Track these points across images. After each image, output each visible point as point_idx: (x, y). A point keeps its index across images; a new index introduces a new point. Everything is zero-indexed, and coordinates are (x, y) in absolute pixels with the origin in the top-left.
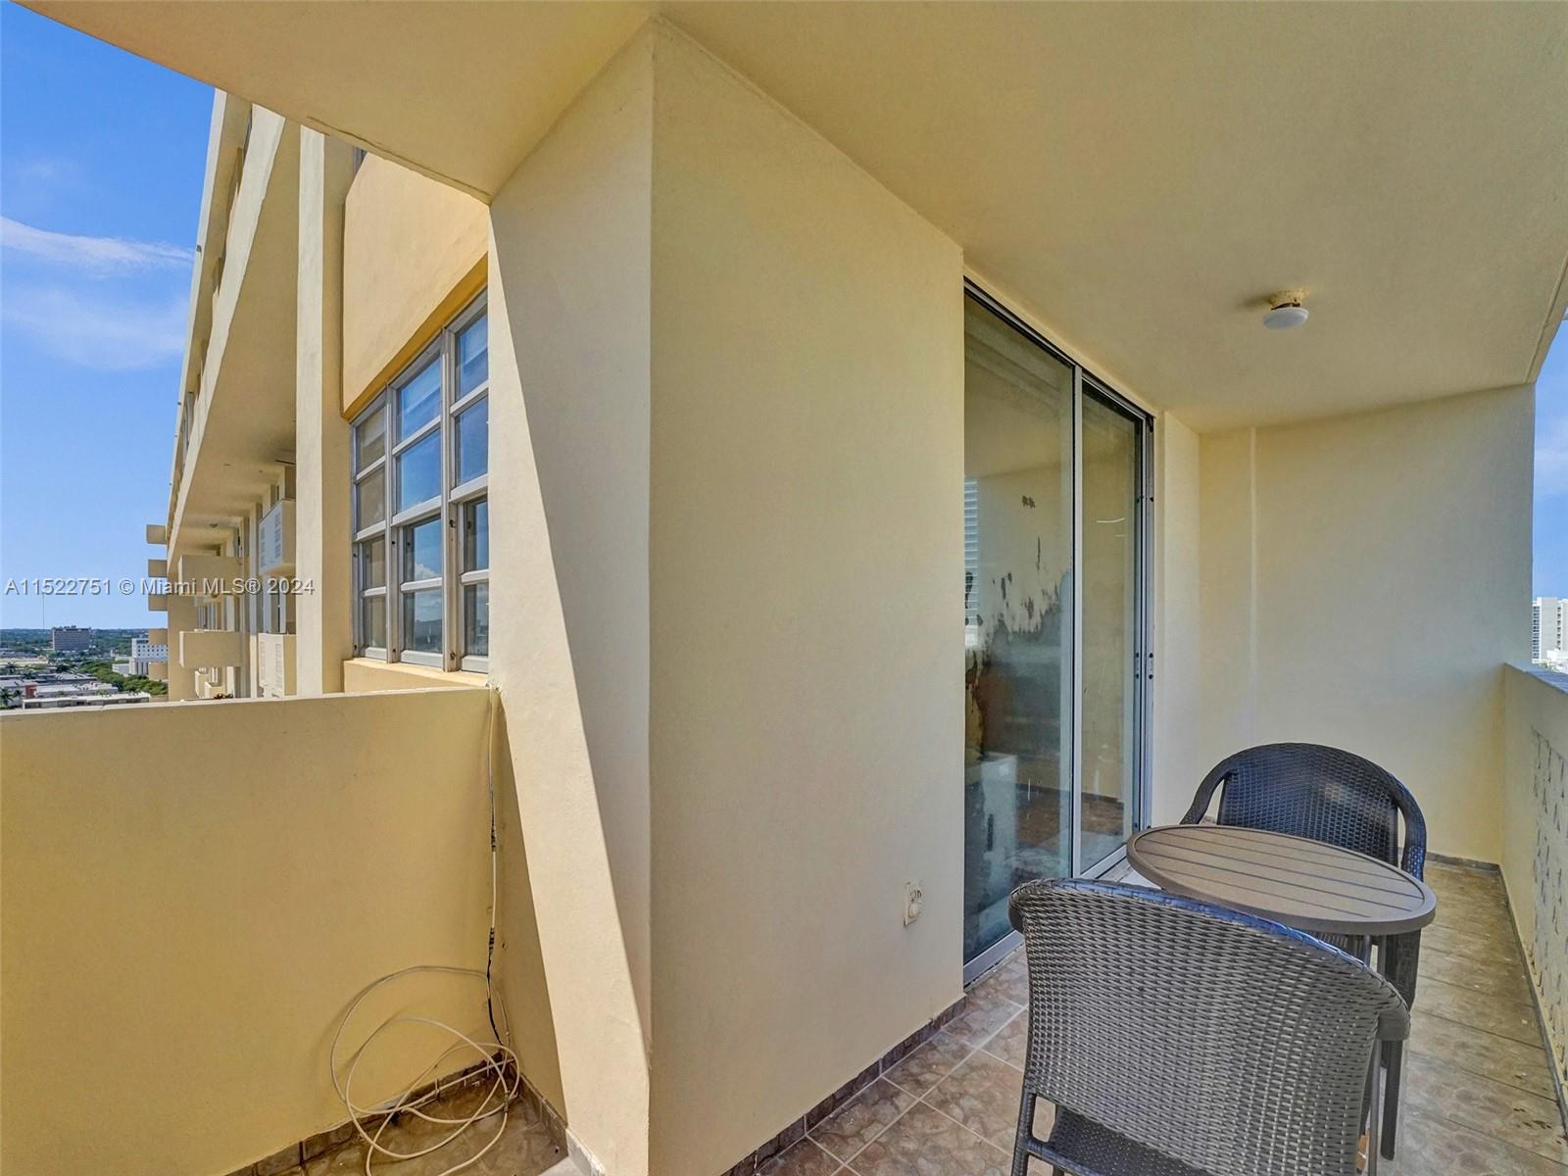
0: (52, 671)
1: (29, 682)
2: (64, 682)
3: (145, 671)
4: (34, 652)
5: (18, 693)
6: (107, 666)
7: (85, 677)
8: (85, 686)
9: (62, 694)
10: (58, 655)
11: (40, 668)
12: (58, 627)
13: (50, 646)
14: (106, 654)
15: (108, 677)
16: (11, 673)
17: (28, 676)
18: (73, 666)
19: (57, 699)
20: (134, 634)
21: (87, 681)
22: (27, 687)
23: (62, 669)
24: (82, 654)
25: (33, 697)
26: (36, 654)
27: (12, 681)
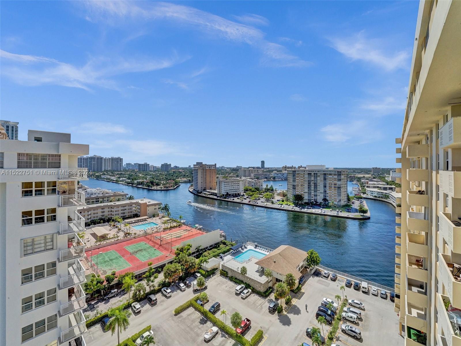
0: (372, 178)
1: (367, 181)
2: (374, 181)
3: (394, 180)
4: (368, 173)
5: (365, 183)
6: (384, 178)
7: (379, 180)
8: (379, 183)
9: (374, 184)
10: (373, 174)
11: (369, 177)
12: (373, 167)
13: (371, 172)
14: (384, 175)
15: (385, 181)
16: (364, 178)
17: (367, 179)
18: (377, 177)
19: (373, 185)
20: (391, 169)
21: (379, 181)
22: (367, 182)
23: (374, 178)
24: (379, 174)
25: (368, 184)
26: (369, 174)
27: (364, 180)
